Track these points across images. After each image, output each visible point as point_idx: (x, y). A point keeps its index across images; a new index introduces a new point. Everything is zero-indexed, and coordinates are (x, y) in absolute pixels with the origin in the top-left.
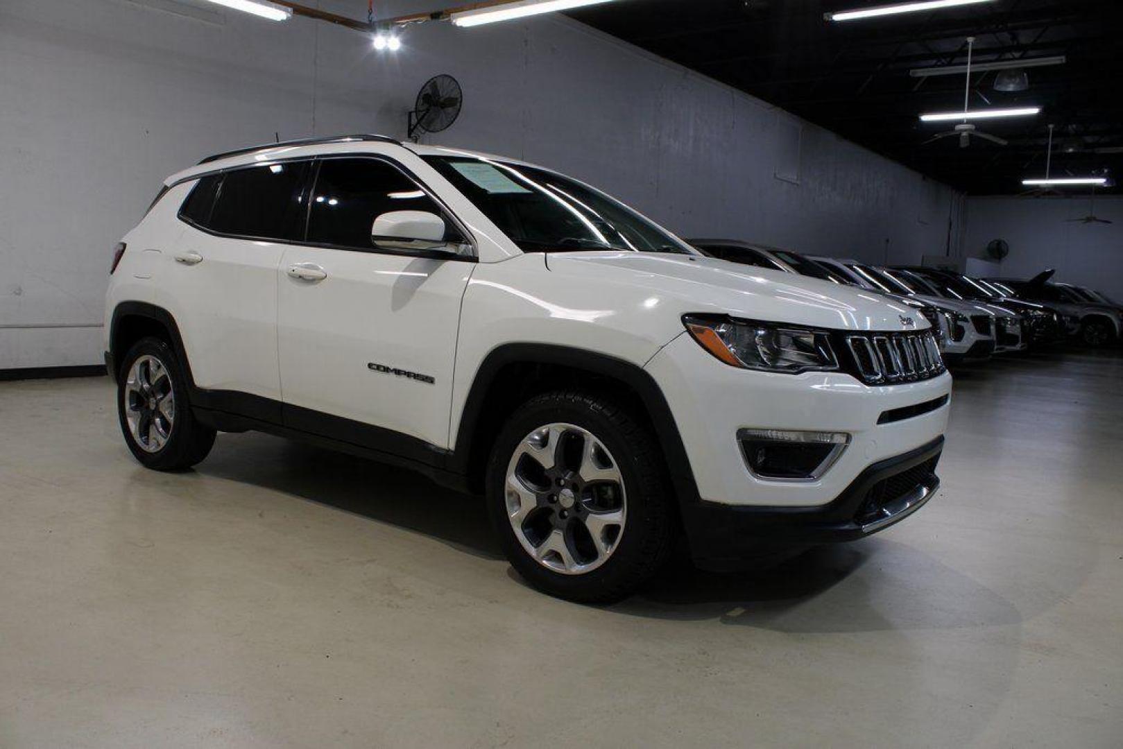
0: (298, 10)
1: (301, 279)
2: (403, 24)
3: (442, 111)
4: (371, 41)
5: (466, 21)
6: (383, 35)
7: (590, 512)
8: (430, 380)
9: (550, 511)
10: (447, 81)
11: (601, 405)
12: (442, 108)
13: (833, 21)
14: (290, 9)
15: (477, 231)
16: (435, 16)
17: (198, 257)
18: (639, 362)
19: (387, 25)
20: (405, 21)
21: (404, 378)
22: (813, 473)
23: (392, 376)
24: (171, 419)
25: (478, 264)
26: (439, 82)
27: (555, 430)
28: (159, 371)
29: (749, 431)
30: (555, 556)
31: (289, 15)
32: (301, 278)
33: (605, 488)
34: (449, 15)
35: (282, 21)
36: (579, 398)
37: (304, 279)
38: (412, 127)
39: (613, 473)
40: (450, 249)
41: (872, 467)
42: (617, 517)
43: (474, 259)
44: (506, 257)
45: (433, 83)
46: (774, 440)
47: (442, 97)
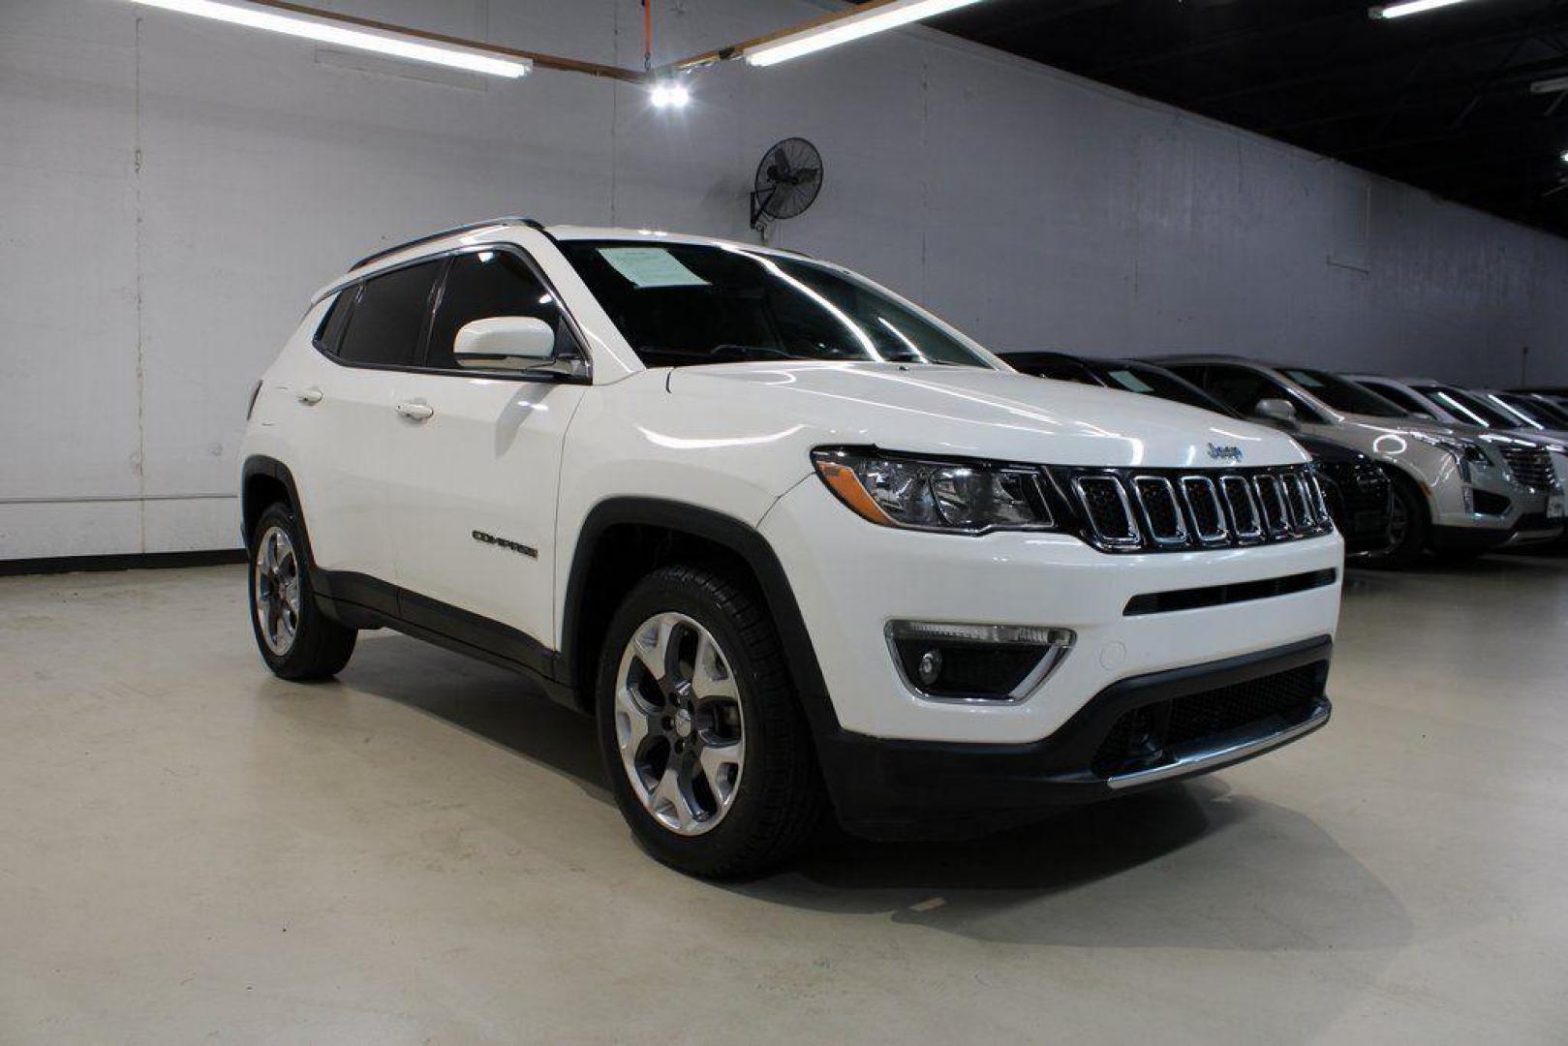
0: (540, 61)
1: (409, 419)
2: (688, 68)
3: (794, 188)
4: (647, 95)
5: (766, 57)
6: (666, 86)
7: (706, 744)
8: (531, 552)
9: (664, 741)
10: (799, 146)
11: (715, 586)
12: (794, 184)
13: (1385, 18)
14: (530, 61)
15: (596, 338)
16: (725, 54)
17: (318, 395)
18: (752, 521)
19: (669, 72)
20: (689, 65)
21: (508, 551)
22: (1017, 692)
23: (496, 547)
24: (297, 611)
25: (592, 387)
26: (787, 148)
27: (666, 623)
28: (285, 545)
29: (913, 624)
30: (670, 809)
31: (528, 69)
32: (409, 417)
33: (726, 709)
34: (742, 52)
35: (521, 78)
36: (689, 576)
37: (414, 419)
38: (756, 213)
39: (728, 688)
40: (560, 368)
41: (1119, 686)
42: (734, 753)
43: (586, 381)
44: (625, 375)
45: (778, 153)
46: (957, 639)
47: (795, 169)
